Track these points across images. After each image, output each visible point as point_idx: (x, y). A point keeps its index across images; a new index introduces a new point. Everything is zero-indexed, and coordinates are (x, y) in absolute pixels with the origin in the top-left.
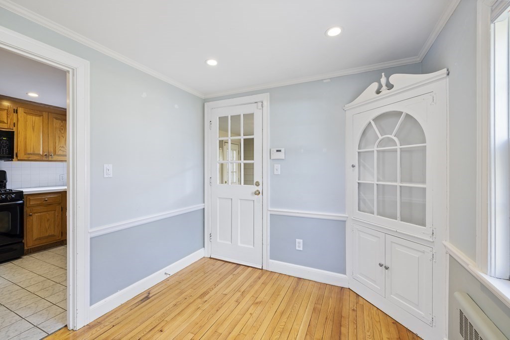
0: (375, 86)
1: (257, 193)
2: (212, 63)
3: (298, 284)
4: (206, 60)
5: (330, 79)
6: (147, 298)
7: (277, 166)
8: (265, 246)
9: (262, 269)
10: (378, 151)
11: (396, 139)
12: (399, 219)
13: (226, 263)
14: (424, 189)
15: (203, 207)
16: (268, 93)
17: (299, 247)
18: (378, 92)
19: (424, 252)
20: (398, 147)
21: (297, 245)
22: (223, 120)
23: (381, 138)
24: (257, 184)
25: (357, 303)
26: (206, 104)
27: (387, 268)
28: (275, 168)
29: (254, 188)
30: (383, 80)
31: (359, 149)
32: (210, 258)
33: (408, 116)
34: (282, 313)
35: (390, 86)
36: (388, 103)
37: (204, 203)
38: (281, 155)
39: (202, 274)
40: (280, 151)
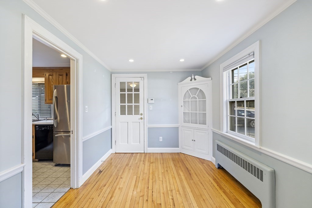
0: (190, 78)
1: (141, 119)
2: (131, 61)
3: (162, 155)
4: (129, 60)
5: (173, 72)
6: (100, 172)
7: (151, 106)
8: (145, 142)
9: (144, 153)
10: (191, 101)
11: (197, 97)
12: (198, 124)
13: (126, 154)
14: (206, 113)
15: (111, 128)
16: (147, 74)
17: (161, 140)
18: (191, 80)
19: (206, 133)
20: (198, 100)
21: (160, 139)
22: (122, 84)
23: (192, 96)
24: (141, 114)
25: (185, 156)
26: (113, 75)
27: (194, 141)
28: (150, 107)
29: (140, 116)
30: (193, 77)
31: (184, 100)
32: (116, 153)
33: (200, 90)
34: (163, 163)
35: (195, 79)
36: (194, 84)
37: (112, 125)
38: (153, 102)
39: (118, 159)
40: (152, 100)
